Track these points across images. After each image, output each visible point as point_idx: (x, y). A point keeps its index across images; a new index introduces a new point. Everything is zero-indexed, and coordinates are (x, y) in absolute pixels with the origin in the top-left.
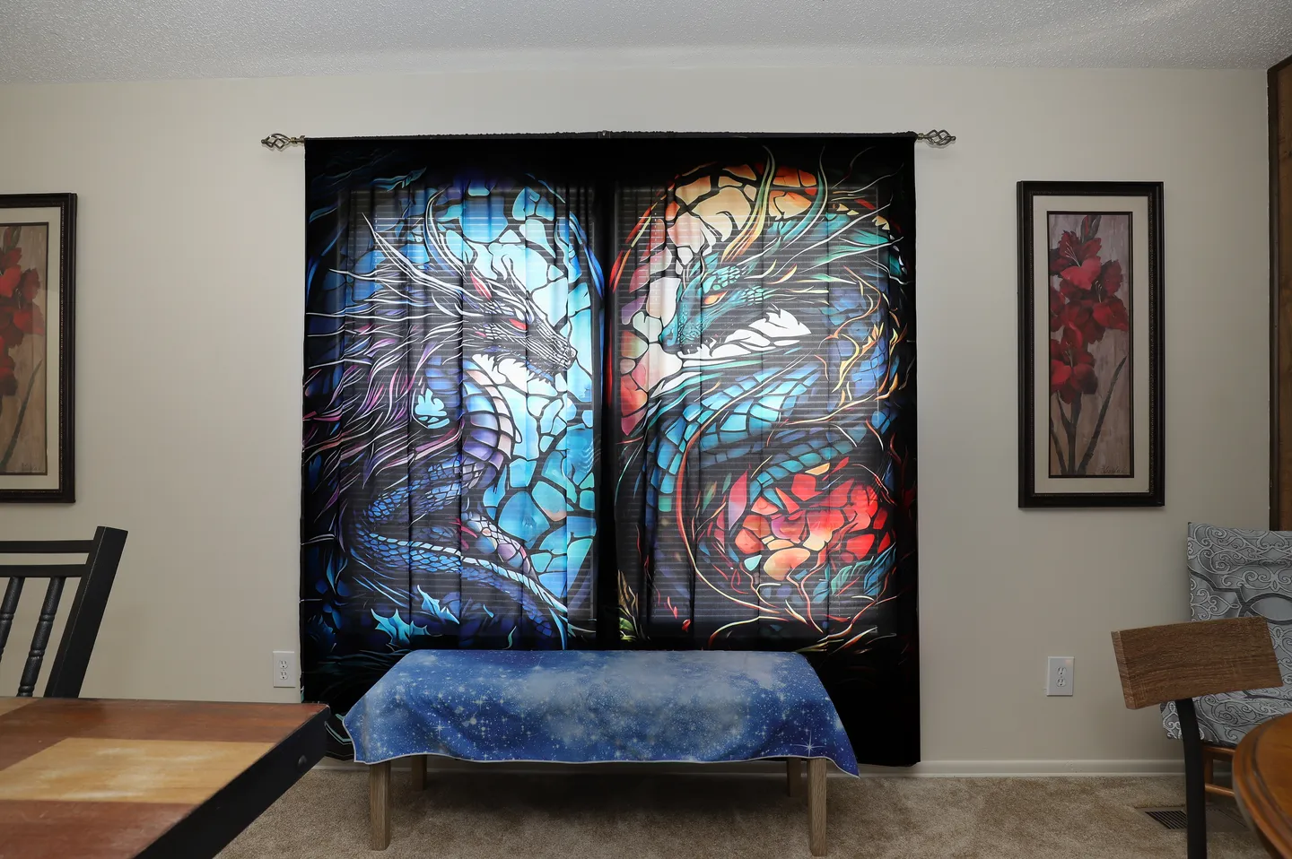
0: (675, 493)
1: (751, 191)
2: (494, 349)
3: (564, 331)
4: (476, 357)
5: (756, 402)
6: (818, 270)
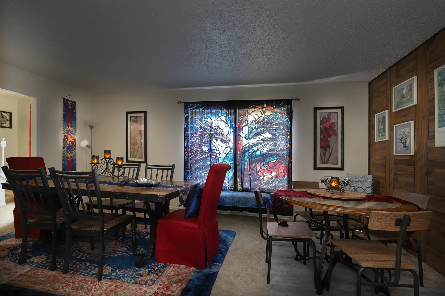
0: (248, 165)
1: (261, 110)
2: (216, 139)
3: (228, 136)
4: (213, 140)
5: (262, 148)
6: (274, 125)
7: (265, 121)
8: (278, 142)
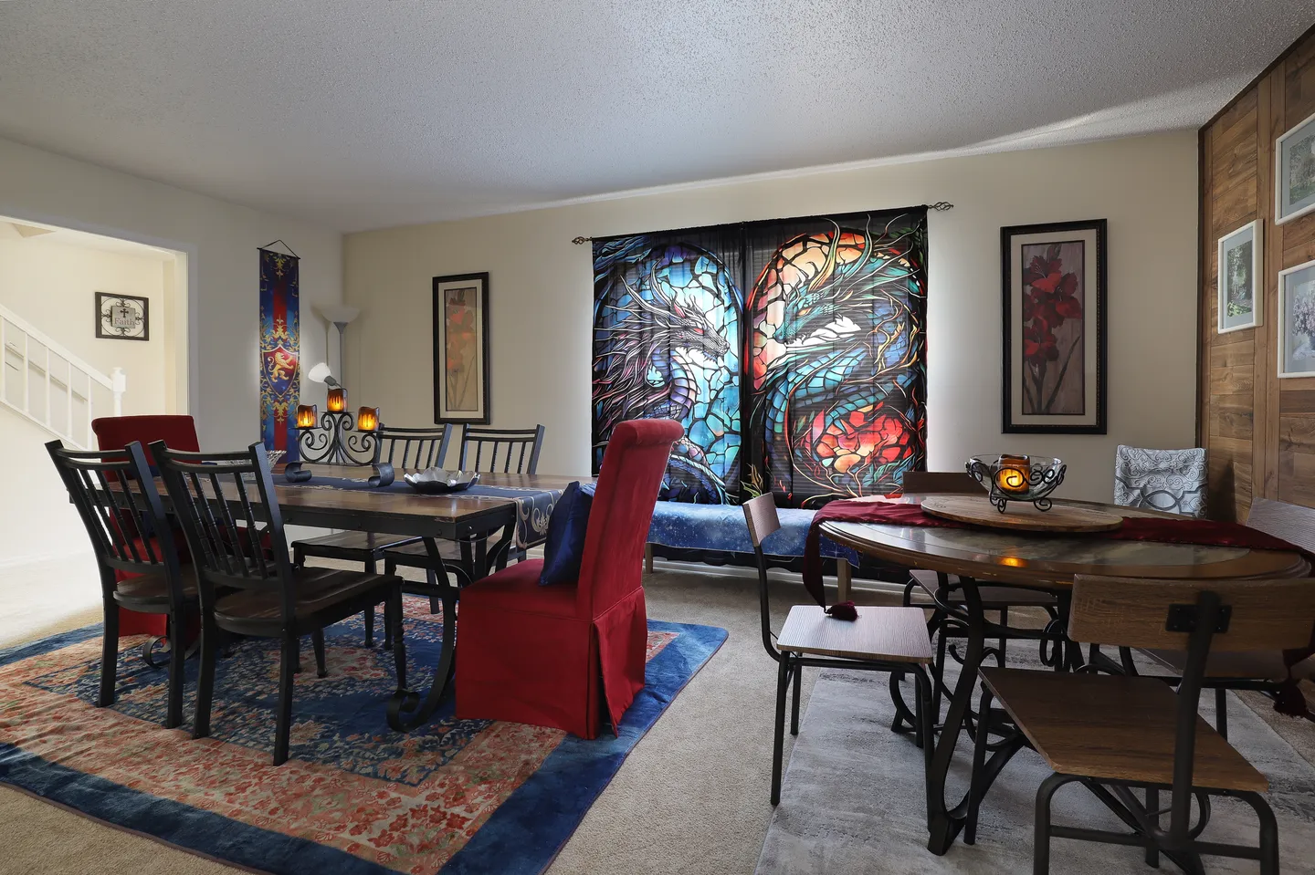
0: (784, 422)
1: (826, 249)
2: (687, 344)
3: (722, 334)
4: (677, 349)
5: (829, 370)
6: (867, 292)
7: (837, 282)
8: (881, 347)
